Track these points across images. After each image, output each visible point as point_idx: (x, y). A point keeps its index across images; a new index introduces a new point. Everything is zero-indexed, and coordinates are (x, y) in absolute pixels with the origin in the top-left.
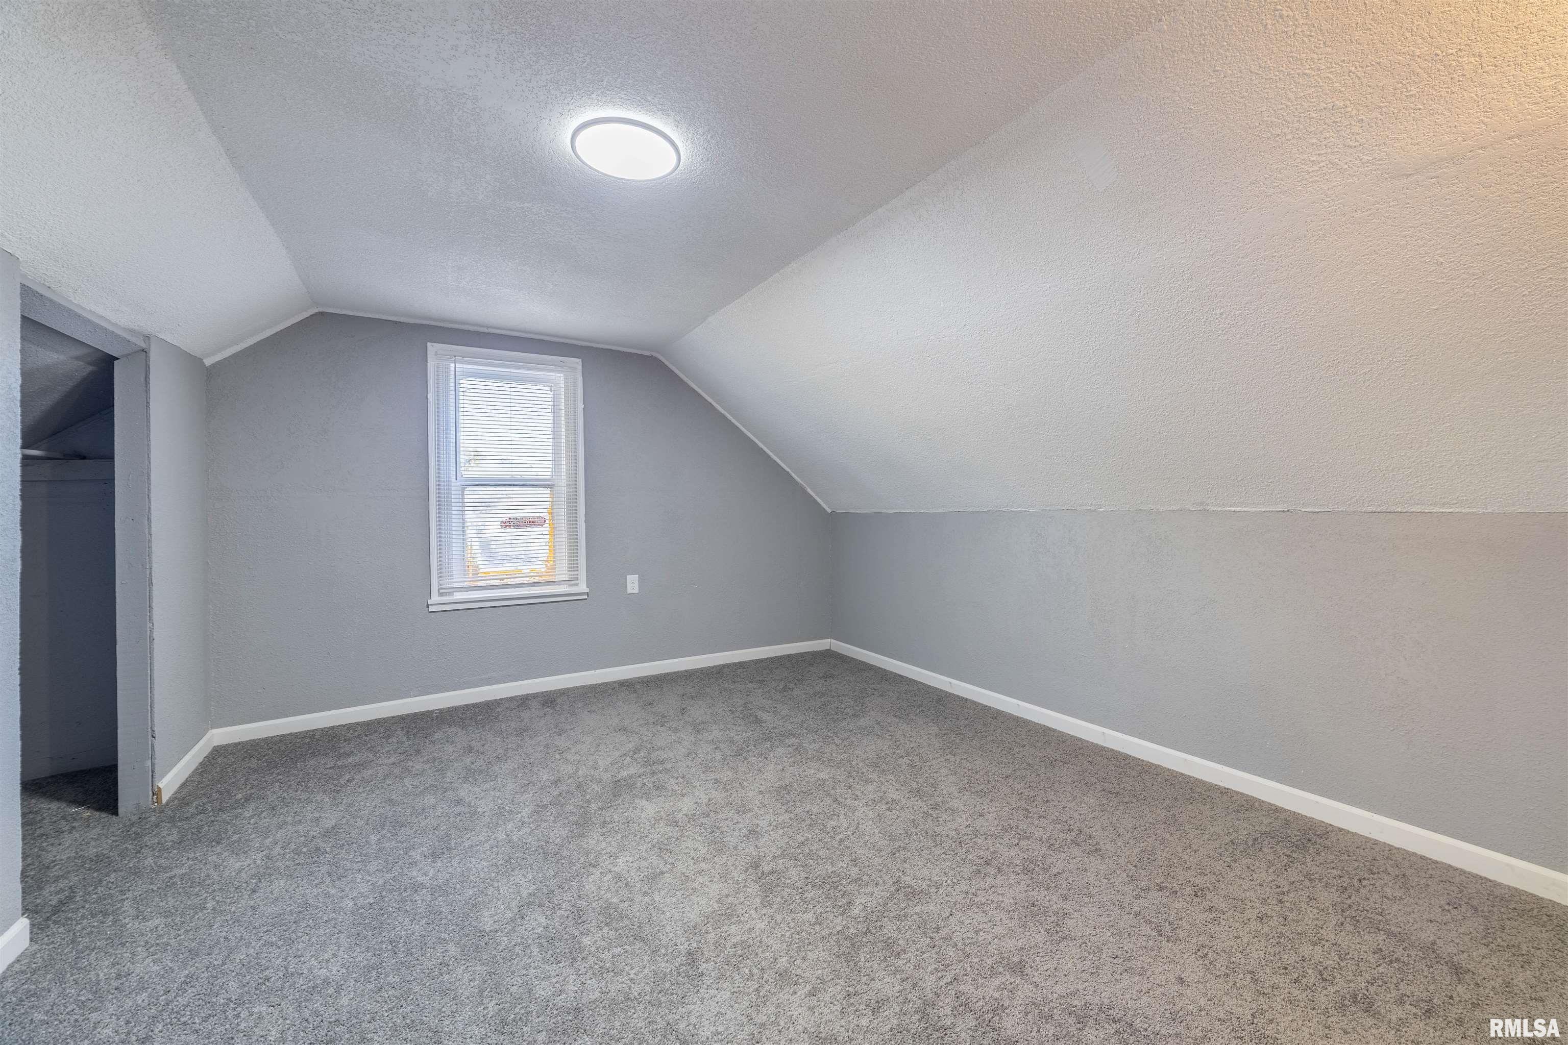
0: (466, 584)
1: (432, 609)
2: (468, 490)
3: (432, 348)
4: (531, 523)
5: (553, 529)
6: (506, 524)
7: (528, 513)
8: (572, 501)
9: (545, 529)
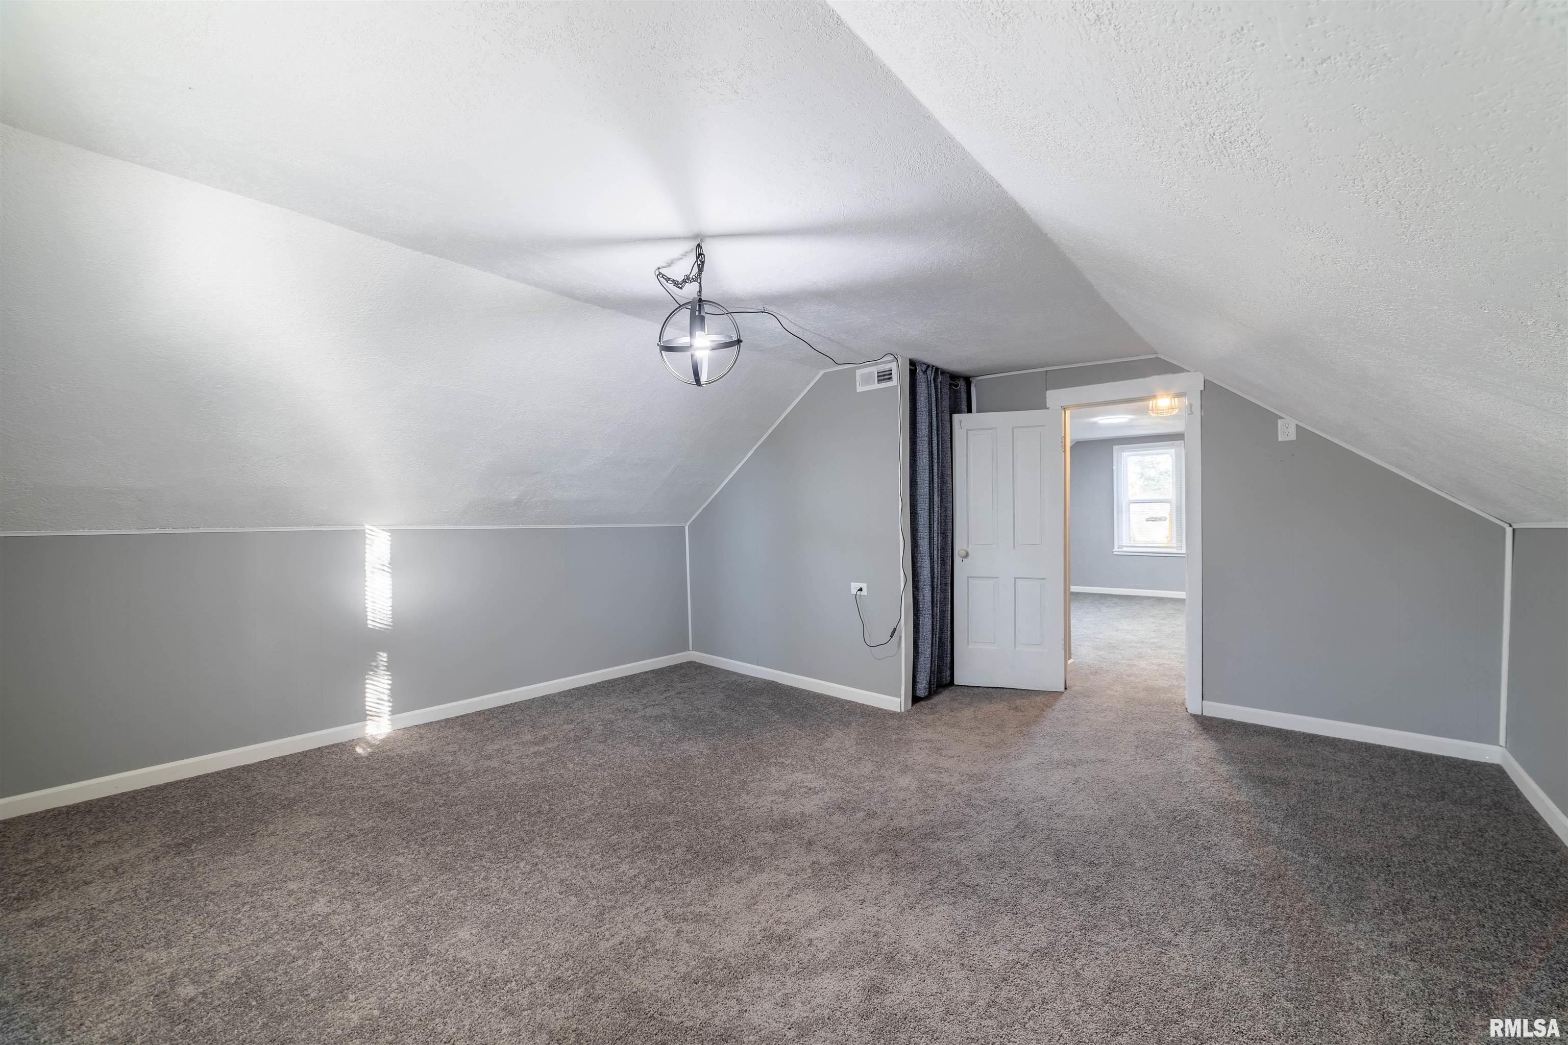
0: (1130, 545)
1: (1115, 553)
2: (1132, 505)
3: (1115, 447)
4: (1160, 519)
5: (1171, 522)
6: (1148, 520)
7: (1159, 515)
8: (1179, 510)
9: (1167, 523)
